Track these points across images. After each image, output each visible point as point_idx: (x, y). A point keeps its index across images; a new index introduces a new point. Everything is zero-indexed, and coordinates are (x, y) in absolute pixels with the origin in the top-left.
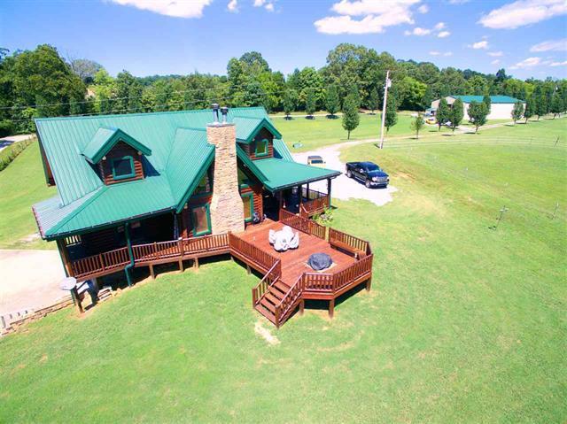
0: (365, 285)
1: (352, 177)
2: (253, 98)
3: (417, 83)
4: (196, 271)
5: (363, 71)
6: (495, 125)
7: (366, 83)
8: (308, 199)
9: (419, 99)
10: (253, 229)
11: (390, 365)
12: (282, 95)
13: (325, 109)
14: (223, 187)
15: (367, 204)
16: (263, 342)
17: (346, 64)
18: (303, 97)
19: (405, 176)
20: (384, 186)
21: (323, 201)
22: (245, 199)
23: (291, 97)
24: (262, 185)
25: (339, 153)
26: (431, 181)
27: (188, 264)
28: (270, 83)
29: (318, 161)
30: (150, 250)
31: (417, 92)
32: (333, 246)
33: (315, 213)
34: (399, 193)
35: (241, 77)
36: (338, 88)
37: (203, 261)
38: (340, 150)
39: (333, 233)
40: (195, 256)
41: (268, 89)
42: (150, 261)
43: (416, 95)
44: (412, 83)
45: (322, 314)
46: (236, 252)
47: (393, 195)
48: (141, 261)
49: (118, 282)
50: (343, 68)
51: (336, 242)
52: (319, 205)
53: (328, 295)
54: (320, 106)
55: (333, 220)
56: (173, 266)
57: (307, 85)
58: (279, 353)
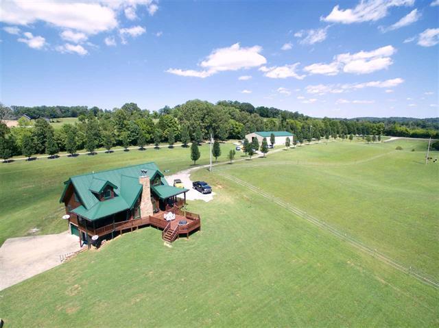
0: (198, 229)
1: (196, 189)
2: (134, 136)
3: (237, 123)
4: (138, 231)
5: (204, 118)
6: (279, 150)
7: (206, 125)
8: (176, 201)
9: (239, 133)
10: (156, 215)
11: (206, 249)
12: (153, 133)
13: (180, 141)
14: (146, 199)
15: (201, 201)
16: (167, 247)
17: (194, 113)
18: (166, 134)
19: (220, 187)
20: (210, 193)
21: (183, 202)
22: (153, 203)
23: (159, 134)
24: (159, 197)
25: (189, 175)
26: (231, 188)
27: (134, 229)
28: (145, 126)
29: (178, 182)
30: (120, 225)
31: (237, 128)
32: (187, 218)
33: (180, 207)
34: (216, 196)
35: (125, 122)
36: (188, 127)
37: (140, 227)
38: (190, 173)
39: (187, 213)
40: (137, 226)
41: (143, 130)
42: (120, 228)
43: (236, 130)
44: (234, 124)
45: (185, 238)
46: (151, 223)
47: (214, 196)
48: (117, 229)
49: (108, 237)
50: (192, 116)
51: (189, 216)
52: (181, 204)
53: (186, 231)
54: (177, 139)
55: (188, 208)
56: (129, 230)
57: (170, 127)
58: (172, 249)
